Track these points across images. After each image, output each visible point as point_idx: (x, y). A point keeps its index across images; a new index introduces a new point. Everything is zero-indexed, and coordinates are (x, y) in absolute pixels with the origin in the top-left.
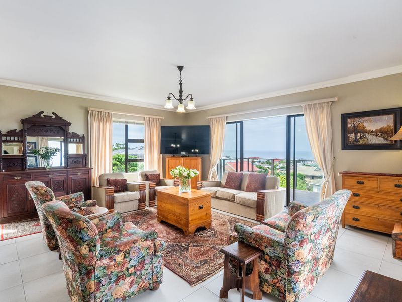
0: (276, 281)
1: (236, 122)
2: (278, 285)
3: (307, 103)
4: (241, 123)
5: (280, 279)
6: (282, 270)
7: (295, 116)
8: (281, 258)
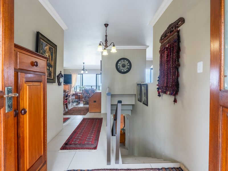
1: (81, 74)
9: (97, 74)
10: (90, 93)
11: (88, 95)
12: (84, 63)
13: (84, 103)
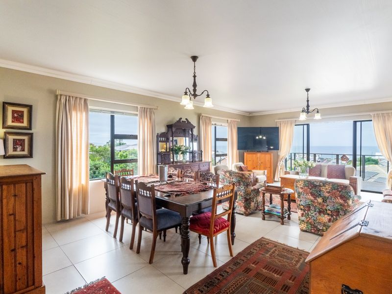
0: (308, 219)
1: (303, 125)
2: (310, 221)
3: (376, 113)
4: (308, 125)
5: (310, 217)
6: (312, 212)
7: (361, 121)
8: (310, 205)
9: (355, 122)
10: (327, 195)
11: (320, 200)
12: (308, 90)
13: (304, 226)
